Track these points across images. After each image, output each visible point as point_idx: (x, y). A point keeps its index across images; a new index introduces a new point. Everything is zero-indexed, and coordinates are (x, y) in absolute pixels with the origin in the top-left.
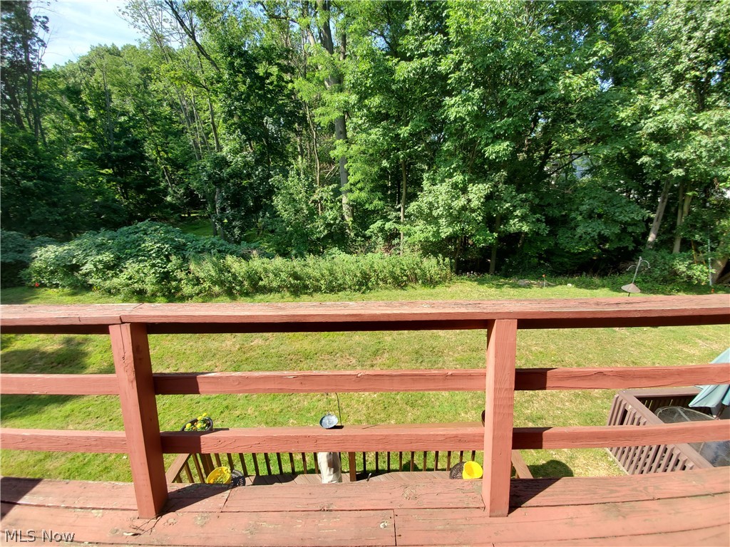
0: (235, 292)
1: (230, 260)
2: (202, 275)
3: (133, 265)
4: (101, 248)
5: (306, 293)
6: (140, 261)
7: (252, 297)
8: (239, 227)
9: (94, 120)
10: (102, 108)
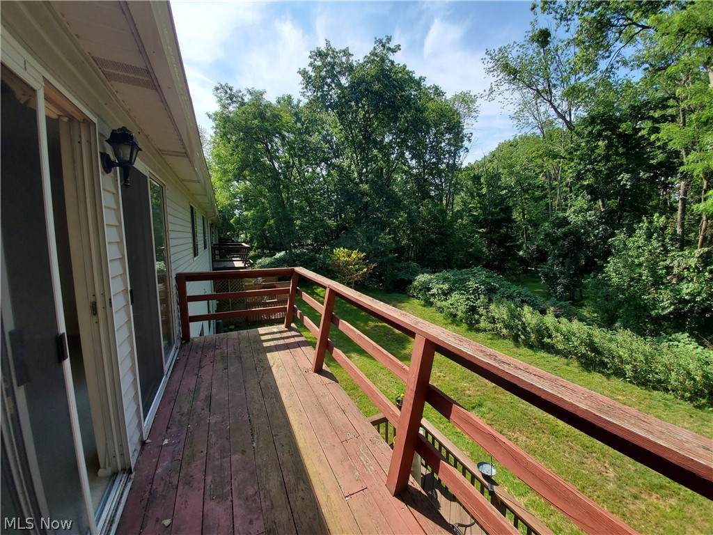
0: (520, 340)
1: (527, 309)
2: (497, 316)
3: (456, 295)
4: (446, 280)
5: (603, 373)
6: (462, 294)
7: (535, 351)
8: (563, 285)
9: (485, 195)
10: (492, 186)
